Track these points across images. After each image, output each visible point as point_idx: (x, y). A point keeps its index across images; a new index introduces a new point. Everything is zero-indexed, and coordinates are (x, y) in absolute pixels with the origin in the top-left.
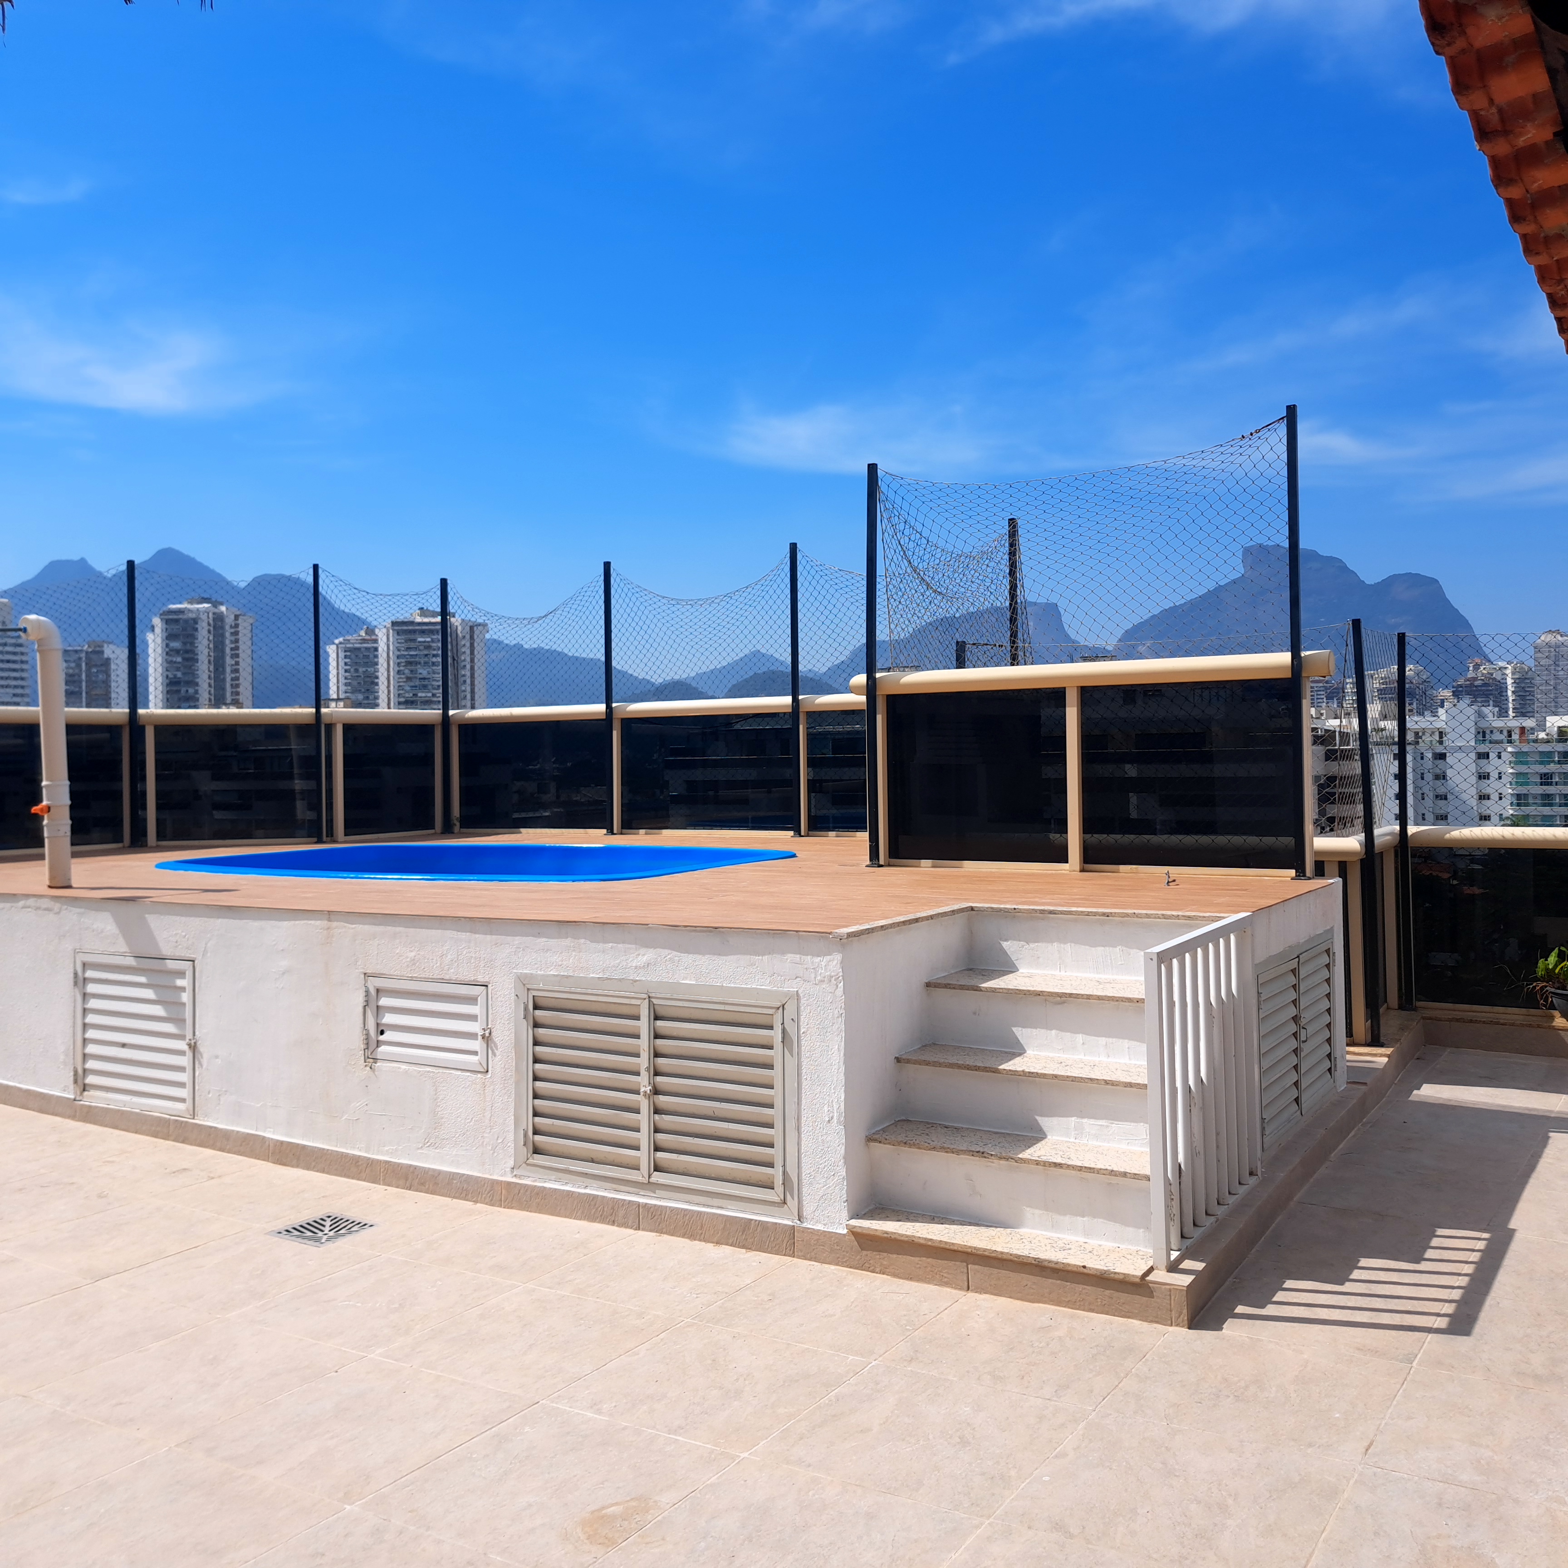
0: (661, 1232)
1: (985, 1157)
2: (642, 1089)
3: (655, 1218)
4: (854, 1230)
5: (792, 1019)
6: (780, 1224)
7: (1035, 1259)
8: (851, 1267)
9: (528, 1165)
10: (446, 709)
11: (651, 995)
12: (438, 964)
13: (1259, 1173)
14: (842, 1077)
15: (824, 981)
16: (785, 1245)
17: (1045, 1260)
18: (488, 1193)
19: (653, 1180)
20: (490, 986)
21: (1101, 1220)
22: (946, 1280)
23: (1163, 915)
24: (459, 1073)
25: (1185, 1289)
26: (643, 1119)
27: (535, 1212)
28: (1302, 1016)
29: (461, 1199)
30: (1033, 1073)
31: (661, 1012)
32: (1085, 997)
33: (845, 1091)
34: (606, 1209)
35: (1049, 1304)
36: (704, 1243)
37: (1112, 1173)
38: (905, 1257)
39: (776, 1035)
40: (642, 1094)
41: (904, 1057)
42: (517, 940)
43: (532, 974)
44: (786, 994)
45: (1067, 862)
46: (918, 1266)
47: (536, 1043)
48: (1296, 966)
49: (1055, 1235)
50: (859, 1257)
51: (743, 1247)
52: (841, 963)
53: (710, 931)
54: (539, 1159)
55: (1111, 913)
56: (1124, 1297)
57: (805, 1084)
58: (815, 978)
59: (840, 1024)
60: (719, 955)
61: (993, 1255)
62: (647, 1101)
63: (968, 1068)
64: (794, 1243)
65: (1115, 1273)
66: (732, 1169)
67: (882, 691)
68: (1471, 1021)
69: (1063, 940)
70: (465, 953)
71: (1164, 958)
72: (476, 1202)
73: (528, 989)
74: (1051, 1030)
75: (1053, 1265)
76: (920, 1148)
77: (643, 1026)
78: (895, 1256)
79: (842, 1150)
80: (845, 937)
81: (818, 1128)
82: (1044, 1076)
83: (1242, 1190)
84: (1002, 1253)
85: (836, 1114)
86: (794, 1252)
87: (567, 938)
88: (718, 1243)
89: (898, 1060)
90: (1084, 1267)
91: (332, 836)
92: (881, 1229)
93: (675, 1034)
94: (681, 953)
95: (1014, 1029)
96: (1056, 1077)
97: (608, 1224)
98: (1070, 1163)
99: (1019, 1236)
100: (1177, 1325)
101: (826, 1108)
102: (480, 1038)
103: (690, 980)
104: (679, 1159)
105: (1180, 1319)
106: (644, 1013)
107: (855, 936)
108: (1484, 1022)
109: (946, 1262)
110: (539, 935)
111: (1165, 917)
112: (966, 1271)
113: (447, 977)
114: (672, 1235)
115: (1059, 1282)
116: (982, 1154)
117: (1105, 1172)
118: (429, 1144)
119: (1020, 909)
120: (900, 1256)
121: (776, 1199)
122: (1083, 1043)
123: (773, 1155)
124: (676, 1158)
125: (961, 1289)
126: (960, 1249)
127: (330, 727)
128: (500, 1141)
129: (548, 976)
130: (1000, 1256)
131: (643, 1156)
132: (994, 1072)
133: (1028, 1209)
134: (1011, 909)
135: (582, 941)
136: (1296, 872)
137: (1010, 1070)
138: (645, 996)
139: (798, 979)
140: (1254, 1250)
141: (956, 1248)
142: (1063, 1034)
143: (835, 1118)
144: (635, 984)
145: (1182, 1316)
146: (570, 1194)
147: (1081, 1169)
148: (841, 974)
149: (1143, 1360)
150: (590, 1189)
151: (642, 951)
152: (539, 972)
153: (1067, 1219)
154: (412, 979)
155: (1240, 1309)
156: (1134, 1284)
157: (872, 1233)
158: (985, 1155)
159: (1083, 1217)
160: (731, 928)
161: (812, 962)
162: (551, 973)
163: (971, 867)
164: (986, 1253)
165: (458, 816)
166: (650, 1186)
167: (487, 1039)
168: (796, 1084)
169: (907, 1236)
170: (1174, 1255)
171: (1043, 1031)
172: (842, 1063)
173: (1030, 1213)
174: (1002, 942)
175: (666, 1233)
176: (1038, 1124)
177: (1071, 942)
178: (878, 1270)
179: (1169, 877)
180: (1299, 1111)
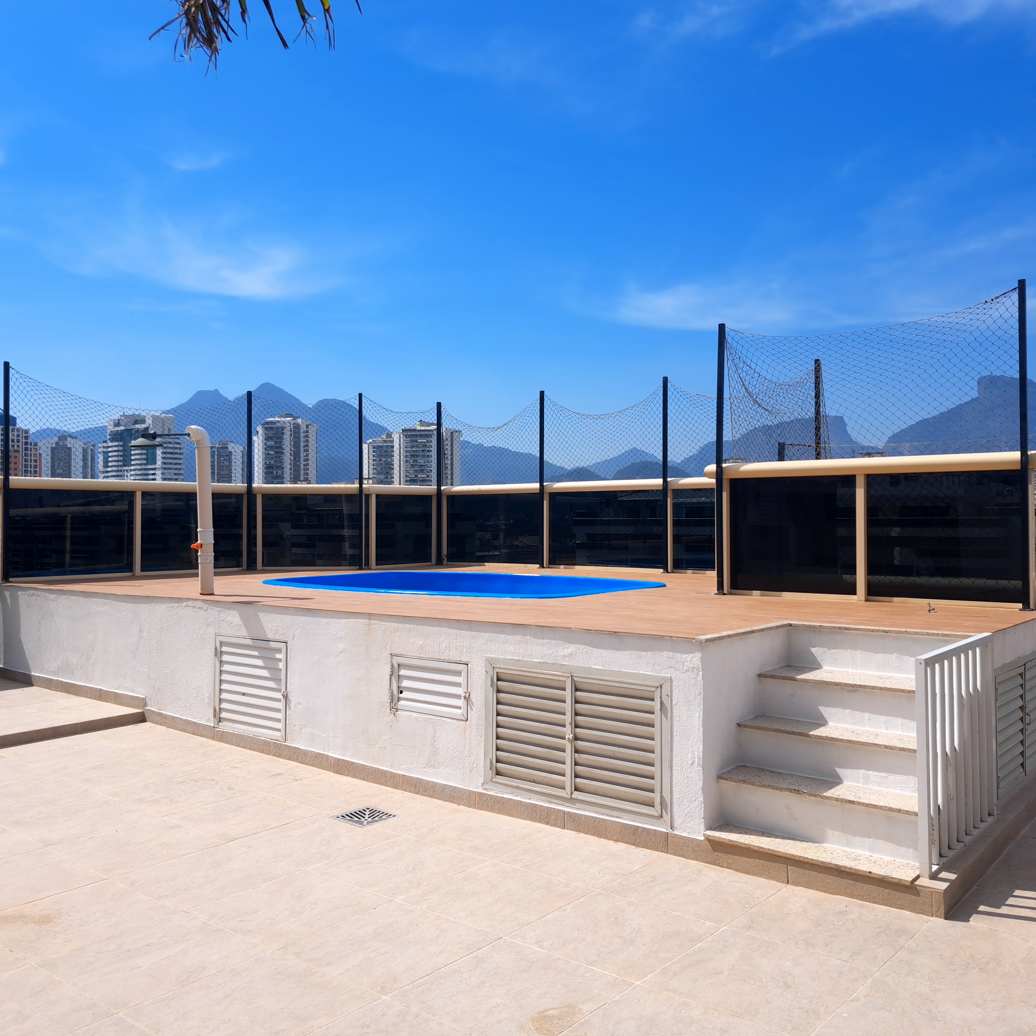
0: (579, 831)
1: (800, 794)
2: (567, 737)
3: (575, 821)
4: (709, 838)
5: (667, 695)
6: (658, 831)
7: (835, 865)
8: (706, 863)
9: (492, 782)
10: (439, 484)
11: (573, 675)
12: (437, 649)
13: (995, 815)
14: (701, 734)
15: (689, 671)
16: (661, 845)
17: (843, 867)
18: (467, 799)
19: (574, 796)
20: (469, 664)
21: (882, 841)
22: (772, 875)
23: (927, 633)
24: (449, 720)
25: (943, 892)
26: (568, 756)
27: (497, 813)
28: (1027, 706)
29: (450, 802)
30: (833, 738)
31: (579, 686)
32: (870, 687)
33: (703, 745)
34: (543, 814)
35: (844, 896)
36: (607, 840)
37: (891, 809)
38: (744, 858)
39: (656, 705)
40: (567, 739)
41: (743, 723)
42: (487, 635)
43: (496, 658)
44: (663, 678)
45: (855, 594)
46: (753, 865)
47: (498, 703)
48: (1023, 671)
49: (849, 850)
50: (712, 856)
51: (633, 844)
52: (701, 659)
53: (612, 634)
54: (500, 779)
55: (889, 631)
56: (898, 894)
57: (676, 739)
58: (683, 668)
59: (700, 699)
60: (618, 650)
61: (806, 861)
62: (570, 745)
63: (788, 732)
64: (668, 844)
65: (893, 878)
66: (626, 792)
67: (727, 476)
69: (854, 648)
70: (454, 642)
71: (929, 663)
72: (459, 804)
73: (493, 667)
74: (846, 709)
75: (848, 870)
76: (754, 785)
77: (568, 694)
78: (736, 857)
79: (701, 783)
80: (704, 641)
81: (684, 768)
82: (841, 740)
83: (983, 826)
84: (812, 860)
85: (696, 759)
86: (667, 850)
87: (519, 635)
88: (617, 841)
89: (739, 725)
90: (870, 872)
91: (368, 565)
92: (727, 838)
93: (588, 701)
94: (593, 648)
95: (820, 708)
96: (850, 741)
97: (544, 823)
98: (860, 801)
99: (823, 849)
100: (936, 916)
101: (690, 755)
102: (463, 698)
103: (599, 666)
104: (591, 783)
105: (939, 913)
106: (568, 686)
107: (710, 641)
109: (772, 863)
110: (501, 632)
111: (928, 634)
112: (786, 870)
113: (442, 658)
114: (586, 834)
115: (852, 882)
116: (798, 791)
117: (885, 809)
118: (430, 765)
119: (824, 626)
120: (741, 857)
121: (656, 814)
122: (869, 720)
123: (654, 784)
124: (589, 783)
125: (783, 882)
126: (782, 855)
127: (368, 496)
128: (474, 766)
129: (506, 659)
130: (810, 862)
131: (567, 780)
132: (805, 736)
133: (830, 831)
134: (818, 626)
135: (528, 637)
136: (1023, 606)
137: (817, 736)
138: (569, 675)
139: (671, 669)
140: (991, 868)
141: (779, 854)
142: (855, 712)
143: (696, 762)
144: (562, 667)
145: (940, 910)
146: (520, 803)
147: (868, 805)
148: (701, 666)
149: (913, 939)
150: (533, 800)
151: (567, 645)
152: (500, 657)
153: (858, 839)
154: (421, 658)
155: (982, 908)
156: (905, 886)
157: (721, 840)
158: (800, 792)
159: (869, 838)
160: (626, 633)
161: (681, 658)
162: (508, 657)
164: (801, 859)
165: (446, 554)
166: (572, 800)
167: (467, 699)
168: (670, 739)
169: (745, 844)
170: (935, 868)
171: (840, 710)
172: (701, 726)
173: (830, 833)
174: (811, 648)
175: (582, 832)
176: (837, 773)
177: (860, 649)
178: (725, 866)
179: (930, 607)
180: (1024, 773)
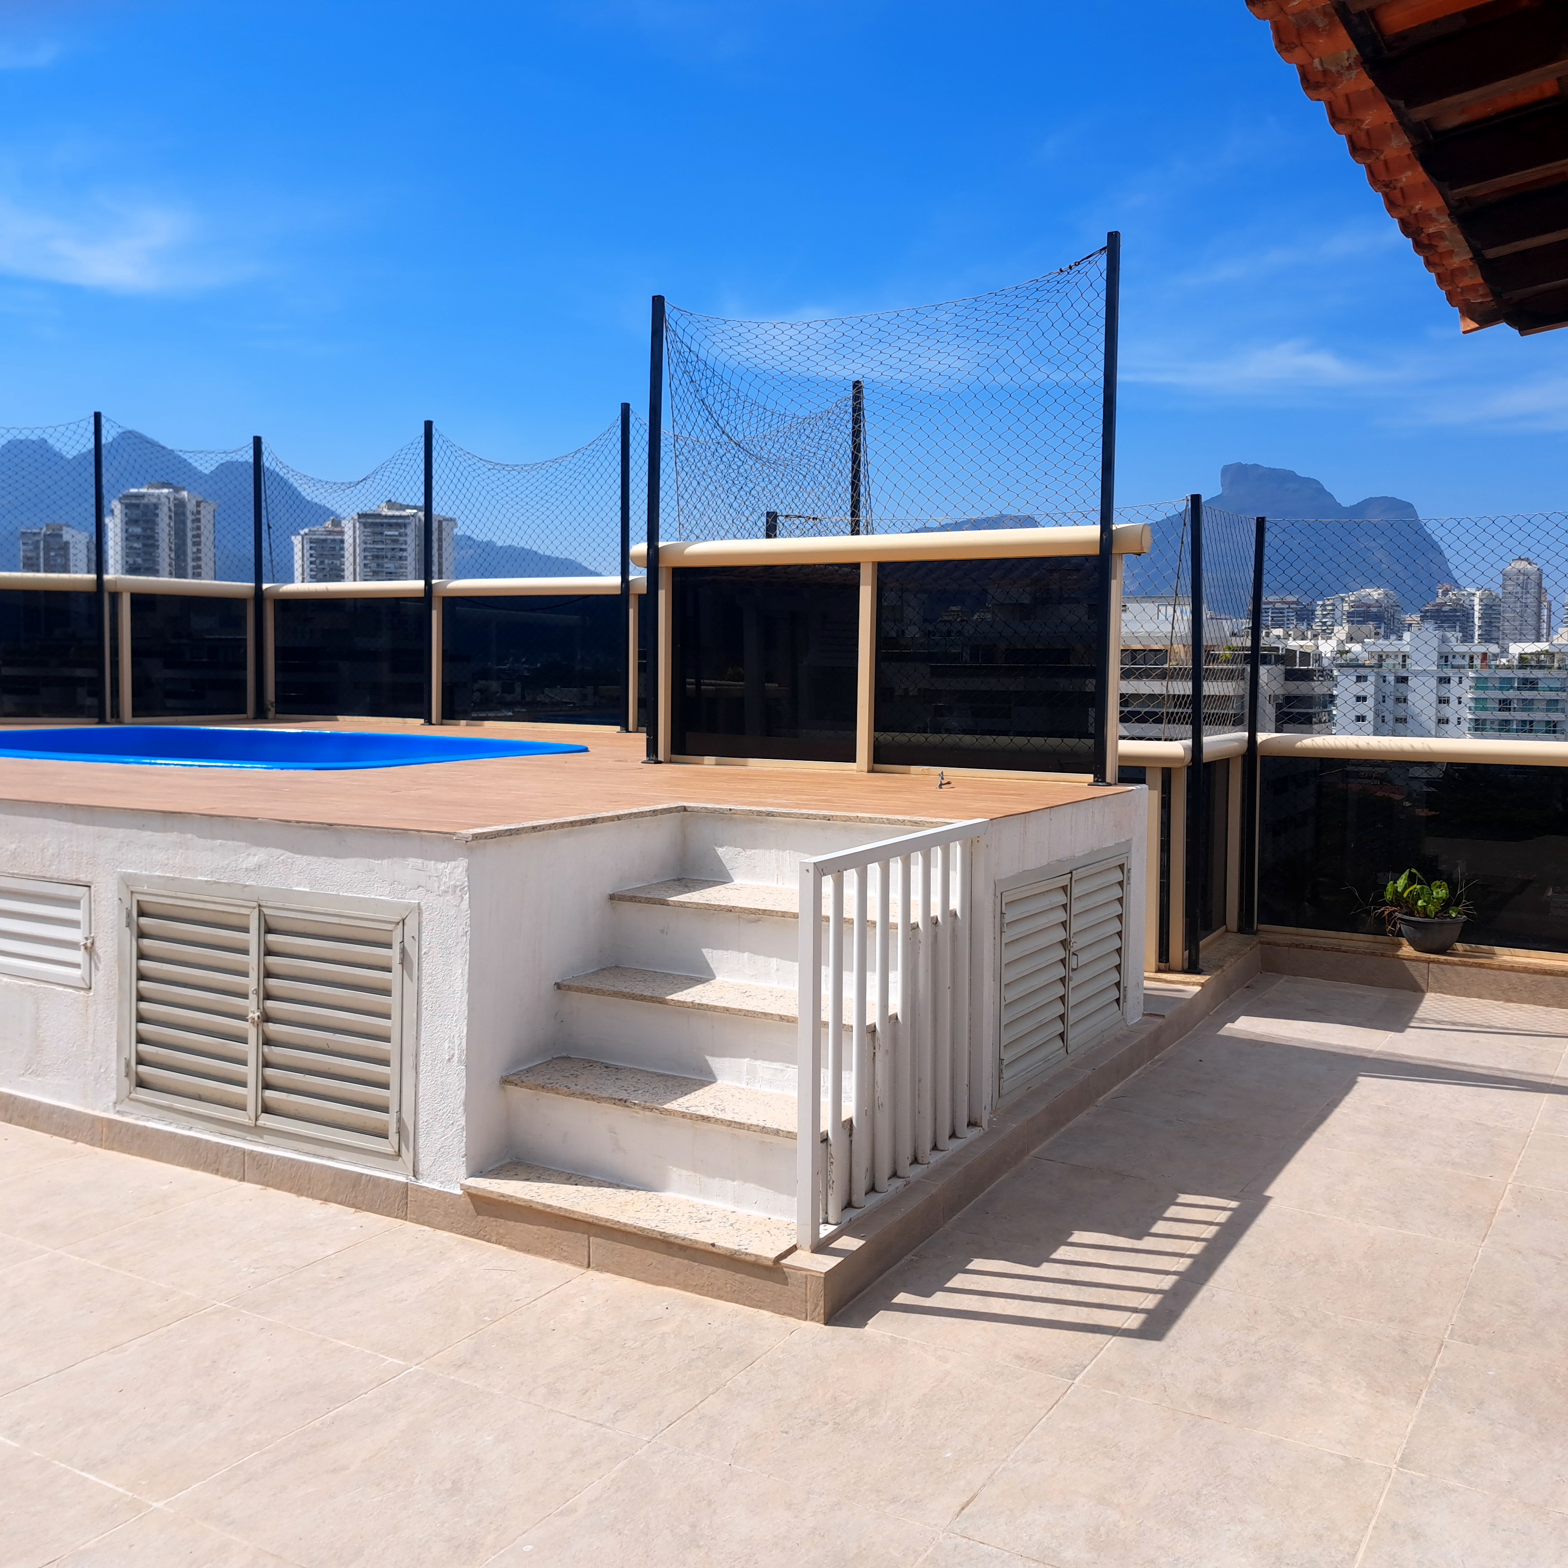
0: (267, 1184)
1: (628, 1106)
2: (251, 1015)
3: (262, 1167)
4: (469, 1191)
5: (413, 937)
6: (392, 1180)
7: (661, 1233)
8: (465, 1235)
9: (131, 1100)
11: (261, 904)
12: (39, 860)
13: (985, 1124)
14: (465, 1007)
15: (448, 892)
16: (397, 1205)
17: (672, 1236)
18: (90, 1130)
19: (260, 1122)
20: (93, 887)
21: (753, 1185)
22: (565, 1254)
24: (61, 989)
25: (823, 1276)
26: (251, 1050)
27: (136, 1155)
28: (1072, 940)
29: (61, 1137)
30: (702, 1005)
31: (273, 924)
32: (779, 914)
33: (468, 1025)
34: (209, 1155)
35: (674, 1287)
36: (311, 1200)
37: (764, 1130)
38: (523, 1224)
39: (394, 954)
40: (250, 1020)
41: (565, 983)
42: (121, 833)
43: (136, 874)
44: (407, 906)
45: (855, 762)
46: (536, 1236)
47: (141, 956)
48: (1067, 882)
49: (699, 1201)
50: (474, 1223)
51: (353, 1206)
52: (467, 870)
53: (325, 829)
54: (143, 1094)
55: (833, 816)
56: (756, 1282)
57: (425, 1014)
58: (439, 887)
59: (464, 944)
60: (336, 857)
61: (616, 1226)
62: (255, 1030)
63: (633, 997)
64: (407, 1204)
65: (747, 1254)
66: (345, 1113)
67: (666, 563)
68: (1311, 947)
69: (781, 847)
70: (66, 846)
72: (76, 1140)
73: (132, 892)
74: (744, 952)
75: (679, 1242)
76: (557, 1093)
77: (252, 939)
78: (512, 1223)
79: (462, 1095)
80: (470, 839)
81: (437, 1068)
82: (715, 1008)
83: (954, 1146)
84: (625, 1225)
85: (457, 1052)
86: (406, 1215)
87: (173, 832)
88: (326, 1200)
89: (558, 986)
90: (713, 1245)
92: (498, 1190)
93: (288, 950)
94: (295, 853)
95: (704, 951)
96: (727, 1010)
97: (212, 1173)
98: (720, 1116)
99: (658, 1201)
100: (812, 1320)
101: (446, 1045)
102: (82, 948)
103: (304, 887)
104: (288, 1099)
105: (816, 1313)
106: (254, 925)
107: (486, 838)
108: (1325, 949)
109: (566, 1232)
110: (143, 827)
112: (587, 1244)
113: (48, 875)
114: (278, 1189)
115: (686, 1261)
116: (624, 1102)
117: (756, 1128)
118: (31, 1070)
119: (736, 810)
120: (518, 1224)
121: (390, 1150)
122: (777, 969)
123: (388, 1098)
124: (285, 1098)
125: (581, 1266)
126: (580, 1218)
128: (102, 1070)
129: (152, 877)
130: (623, 1228)
131: (249, 1094)
132: (660, 1003)
133: (675, 1169)
134: (727, 810)
135: (189, 836)
136: (1094, 777)
137: (678, 1001)
138: (255, 904)
139: (421, 889)
140: (955, 1218)
141: (576, 1217)
142: (756, 957)
143: (456, 1056)
144: (245, 889)
145: (818, 1309)
146: (173, 1136)
147: (730, 1124)
148: (466, 884)
150: (195, 1131)
151: (253, 850)
152: (144, 872)
153: (716, 1182)
154: (13, 876)
155: (902, 1298)
156: (766, 1268)
157: (487, 1195)
158: (627, 1103)
159: (734, 1180)
160: (347, 825)
161: (436, 869)
162: (157, 874)
163: (756, 764)
164: (608, 1224)
165: (273, 700)
166: (257, 1130)
167: (90, 949)
168: (415, 1015)
169: (525, 1201)
170: (825, 1231)
171: (735, 953)
172: (465, 991)
173: (677, 1174)
174: (717, 848)
175: (272, 1186)
176: (708, 1065)
177: (791, 849)
178: (494, 1239)
179: (943, 779)
180: (1064, 1049)
